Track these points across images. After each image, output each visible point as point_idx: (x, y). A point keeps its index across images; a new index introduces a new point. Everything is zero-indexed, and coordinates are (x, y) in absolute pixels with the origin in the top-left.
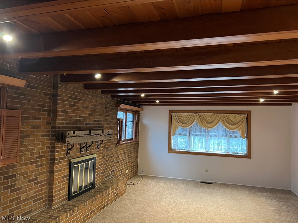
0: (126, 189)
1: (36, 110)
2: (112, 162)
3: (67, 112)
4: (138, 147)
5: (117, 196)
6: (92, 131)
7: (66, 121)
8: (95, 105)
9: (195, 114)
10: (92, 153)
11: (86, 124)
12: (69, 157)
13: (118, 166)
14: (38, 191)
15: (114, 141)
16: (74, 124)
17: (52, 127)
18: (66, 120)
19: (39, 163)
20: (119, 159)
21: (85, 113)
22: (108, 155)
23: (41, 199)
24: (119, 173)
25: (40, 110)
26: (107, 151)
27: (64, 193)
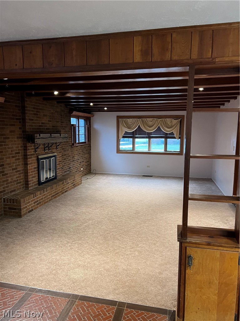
0: (81, 181)
1: (12, 119)
2: (69, 160)
3: (32, 120)
4: (91, 149)
5: (75, 186)
6: (52, 135)
8: (52, 113)
9: (138, 119)
10: (53, 152)
11: (47, 129)
12: (36, 154)
13: (74, 164)
14: (18, 177)
15: (70, 144)
16: (38, 129)
17: (23, 132)
18: (32, 126)
19: (17, 158)
20: (74, 159)
21: (46, 120)
22: (65, 155)
23: (20, 182)
24: (75, 170)
25: (14, 119)
26: (64, 151)
27: (35, 179)
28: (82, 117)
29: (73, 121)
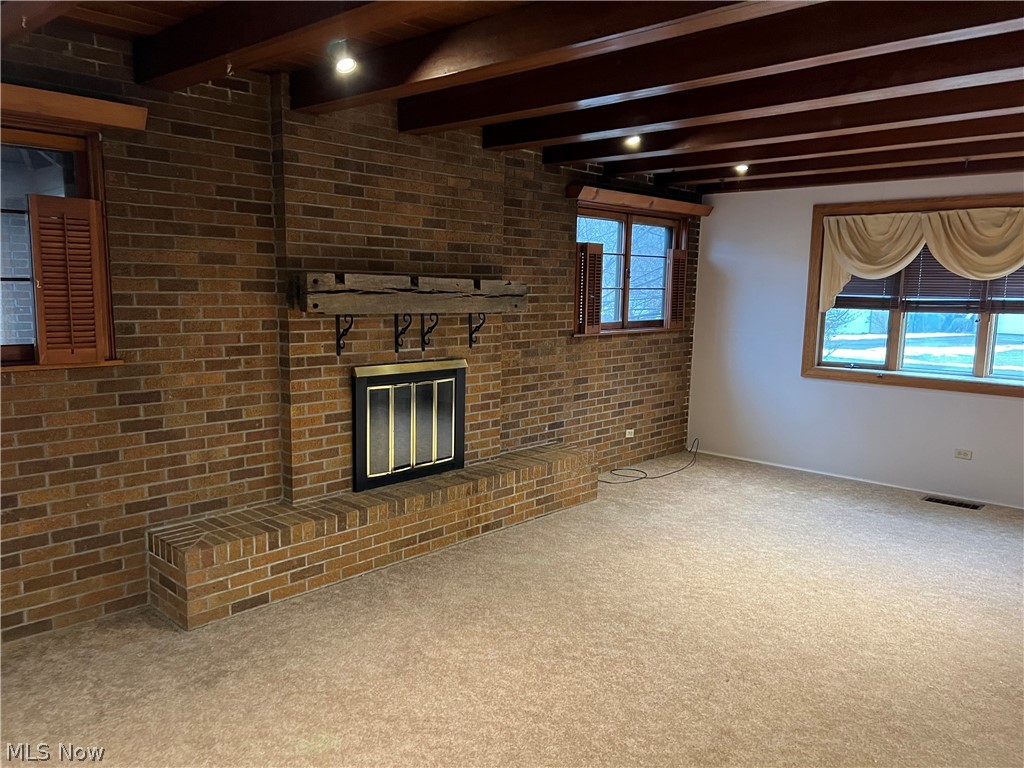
0: (595, 486)
1: (214, 205)
2: (552, 393)
3: (329, 213)
4: (690, 353)
5: (548, 504)
6: (423, 279)
7: (329, 242)
8: (454, 191)
10: (450, 354)
11: (416, 256)
12: (346, 360)
13: (585, 412)
14: (245, 450)
15: (562, 325)
16: (362, 253)
17: (281, 261)
18: (325, 239)
19: (241, 369)
20: (587, 388)
21: (410, 217)
22: (533, 370)
23: (260, 472)
24: (589, 435)
25: (227, 206)
26: (526, 354)
27: (338, 464)
28: (650, 217)
29: (593, 230)
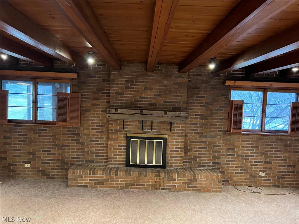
2: (214, 152)
3: (123, 94)
5: (193, 189)
7: (122, 101)
12: (126, 131)
13: (233, 161)
15: (220, 128)
19: (100, 130)
20: (234, 152)
22: (204, 142)
23: (103, 156)
25: (99, 93)
27: (122, 158)
